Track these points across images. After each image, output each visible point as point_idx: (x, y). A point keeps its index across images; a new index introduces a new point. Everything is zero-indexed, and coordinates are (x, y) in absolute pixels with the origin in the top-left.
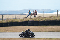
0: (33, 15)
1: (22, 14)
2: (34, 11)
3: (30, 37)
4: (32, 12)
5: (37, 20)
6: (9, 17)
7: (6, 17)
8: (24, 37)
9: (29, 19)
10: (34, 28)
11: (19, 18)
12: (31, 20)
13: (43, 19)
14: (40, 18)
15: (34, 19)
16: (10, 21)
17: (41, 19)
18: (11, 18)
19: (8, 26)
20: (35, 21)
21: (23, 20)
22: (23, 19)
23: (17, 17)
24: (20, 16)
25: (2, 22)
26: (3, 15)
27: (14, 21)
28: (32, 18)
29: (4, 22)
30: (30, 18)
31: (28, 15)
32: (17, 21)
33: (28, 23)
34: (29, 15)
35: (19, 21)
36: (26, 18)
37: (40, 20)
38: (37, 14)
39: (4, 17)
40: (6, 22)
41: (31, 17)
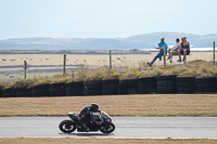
0: (175, 54)
1: (135, 52)
2: (178, 40)
3: (99, 132)
4: (171, 46)
5: (190, 71)
6: (89, 63)
7: (79, 63)
8: (76, 132)
9: (160, 70)
10: (178, 101)
11: (123, 65)
12: (166, 73)
13: (210, 69)
14: (202, 66)
15: (177, 69)
16: (90, 75)
17: (205, 71)
18: (96, 65)
19: (82, 95)
20: (181, 75)
21: (138, 73)
22: (140, 69)
23: (117, 61)
24: (128, 59)
25: (62, 79)
26: (65, 53)
27: (105, 75)
28: (170, 67)
29: (69, 79)
30: (165, 67)
31: (157, 54)
32: (117, 76)
33: (156, 85)
34: (159, 56)
35: (124, 77)
36: (150, 64)
37: (200, 73)
38: (188, 53)
39: (72, 60)
40: (76, 78)
41: (168, 62)
